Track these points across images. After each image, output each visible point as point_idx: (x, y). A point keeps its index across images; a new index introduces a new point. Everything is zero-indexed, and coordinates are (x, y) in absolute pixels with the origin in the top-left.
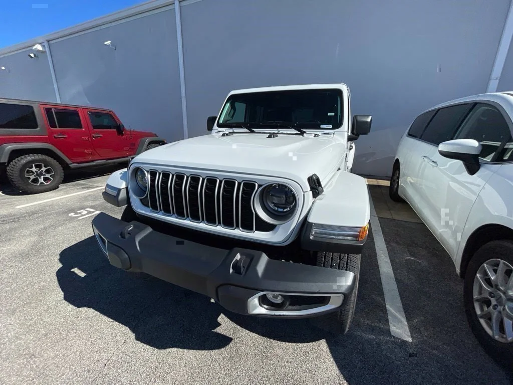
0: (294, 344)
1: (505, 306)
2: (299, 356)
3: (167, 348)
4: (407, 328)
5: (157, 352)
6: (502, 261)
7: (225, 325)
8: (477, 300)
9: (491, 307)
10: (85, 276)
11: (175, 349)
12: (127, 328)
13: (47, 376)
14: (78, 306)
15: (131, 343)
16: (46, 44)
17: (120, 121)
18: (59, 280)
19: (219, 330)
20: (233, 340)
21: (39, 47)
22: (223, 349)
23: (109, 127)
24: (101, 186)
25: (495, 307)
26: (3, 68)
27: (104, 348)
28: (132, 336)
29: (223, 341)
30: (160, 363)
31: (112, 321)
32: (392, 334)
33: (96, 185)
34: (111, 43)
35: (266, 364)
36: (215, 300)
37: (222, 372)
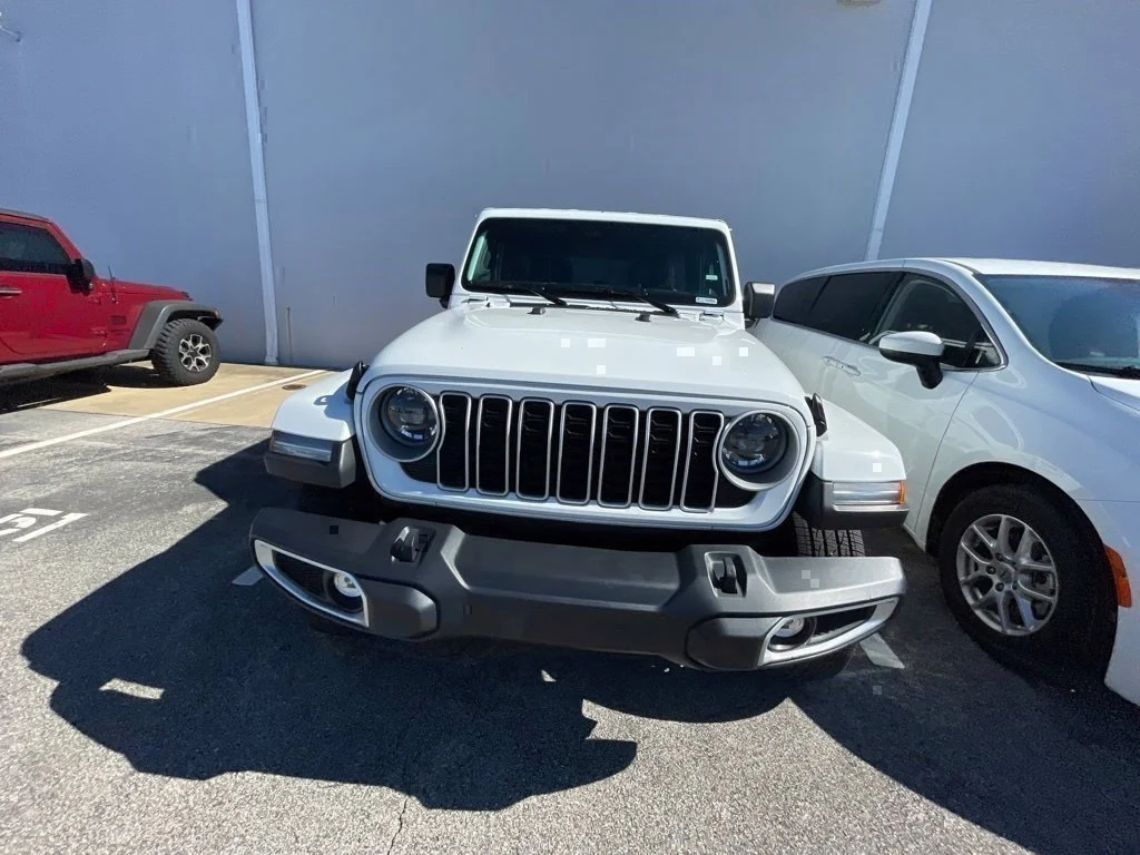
0: (747, 720)
1: (1016, 582)
2: (767, 738)
3: (513, 803)
4: (887, 647)
5: (498, 817)
6: (1004, 517)
7: (607, 722)
8: (967, 583)
9: (994, 588)
10: (163, 696)
11: (533, 799)
12: (385, 788)
15: (420, 819)
18: (77, 724)
19: (598, 733)
20: (639, 746)
22: (631, 767)
24: (32, 441)
25: (999, 588)
29: (619, 755)
30: (518, 838)
31: (333, 783)
32: (875, 662)
33: (8, 438)
35: (724, 770)
36: (552, 676)
37: (656, 810)
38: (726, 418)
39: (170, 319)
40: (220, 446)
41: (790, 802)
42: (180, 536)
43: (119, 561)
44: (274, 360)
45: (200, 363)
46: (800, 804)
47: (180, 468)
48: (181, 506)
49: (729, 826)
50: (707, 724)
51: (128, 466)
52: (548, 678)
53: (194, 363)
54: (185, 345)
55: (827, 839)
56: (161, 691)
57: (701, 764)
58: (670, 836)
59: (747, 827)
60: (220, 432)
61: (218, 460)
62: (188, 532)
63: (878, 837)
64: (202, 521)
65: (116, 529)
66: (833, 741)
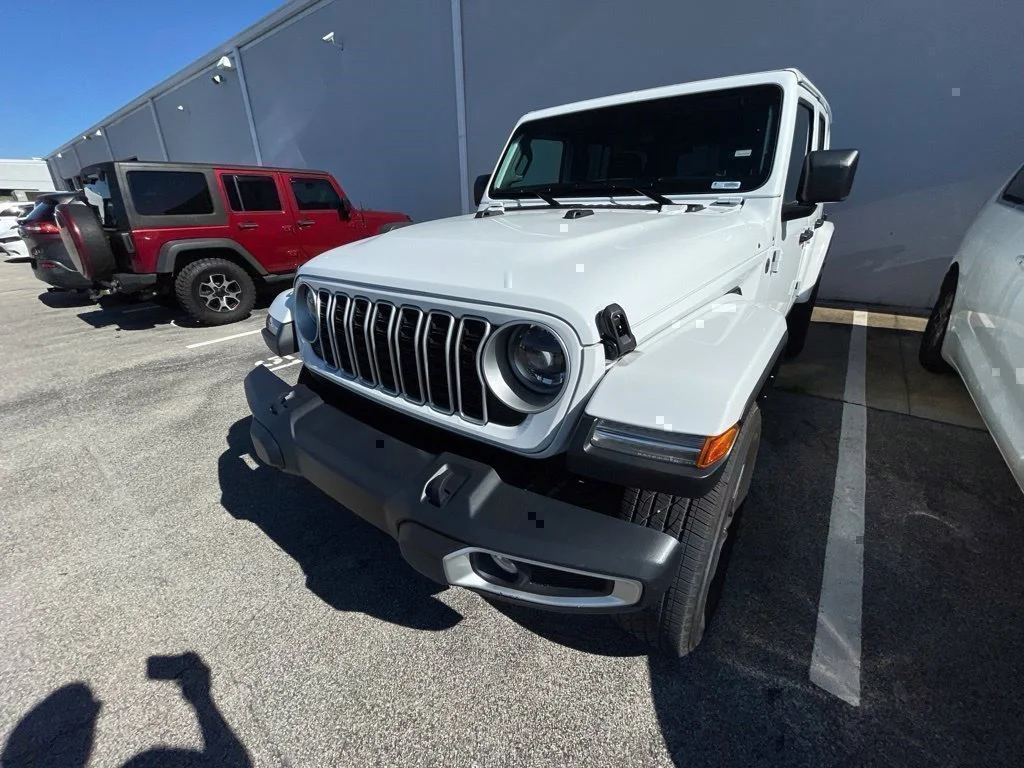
0: (578, 652)
2: (581, 677)
3: (349, 610)
5: (333, 614)
10: (257, 469)
11: (361, 615)
12: (298, 564)
13: (175, 615)
14: (238, 516)
16: (235, 54)
17: (344, 195)
18: (221, 471)
19: (442, 597)
21: (226, 62)
22: (441, 633)
23: (326, 206)
26: (181, 108)
27: (258, 591)
28: (302, 578)
29: (446, 618)
31: (279, 548)
32: (812, 679)
34: (334, 36)
35: (512, 677)
38: (492, 326)
41: (546, 739)
56: (257, 466)
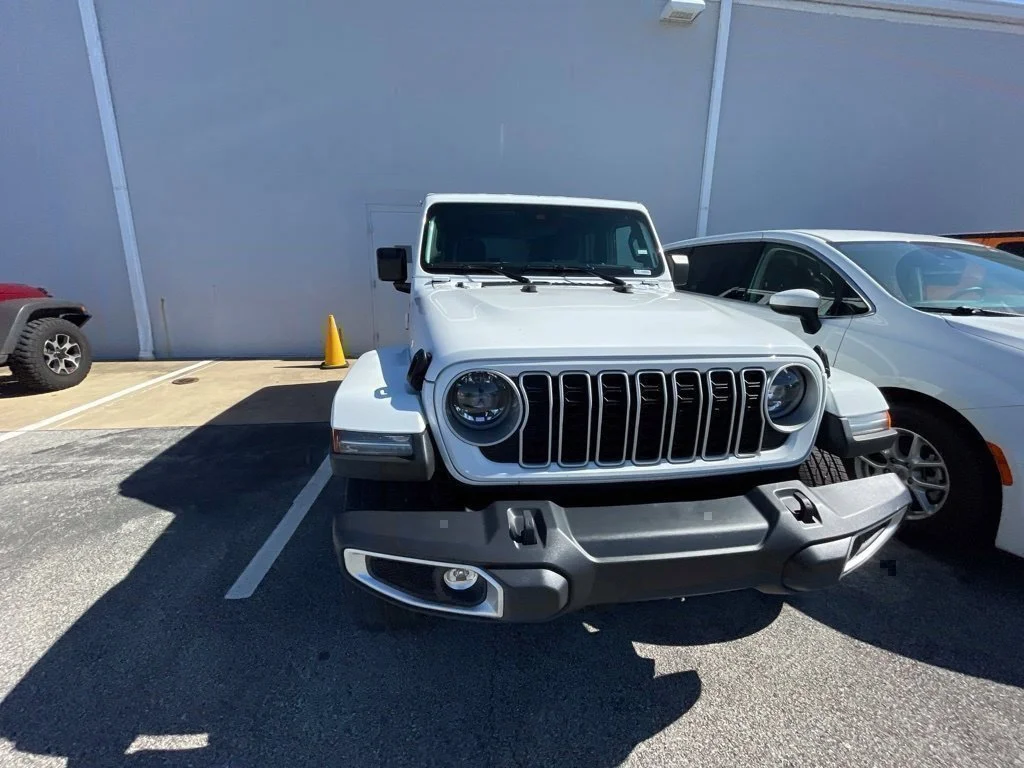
2: (788, 641)
7: (665, 659)
19: (660, 670)
20: (699, 672)
35: (773, 676)
36: (594, 626)
37: (744, 727)
38: (767, 372)
39: (30, 320)
40: (131, 453)
41: (834, 690)
42: (135, 558)
43: (72, 598)
44: (149, 355)
45: (68, 364)
46: (842, 690)
47: (94, 483)
48: (118, 525)
49: (804, 724)
50: (739, 640)
51: (28, 487)
52: (592, 629)
53: (62, 366)
54: (49, 347)
55: (875, 714)
56: (205, 736)
57: (754, 675)
58: (766, 746)
59: (817, 721)
60: (123, 437)
61: (138, 467)
62: (142, 552)
63: (906, 702)
64: (152, 538)
65: (50, 563)
66: (834, 631)
